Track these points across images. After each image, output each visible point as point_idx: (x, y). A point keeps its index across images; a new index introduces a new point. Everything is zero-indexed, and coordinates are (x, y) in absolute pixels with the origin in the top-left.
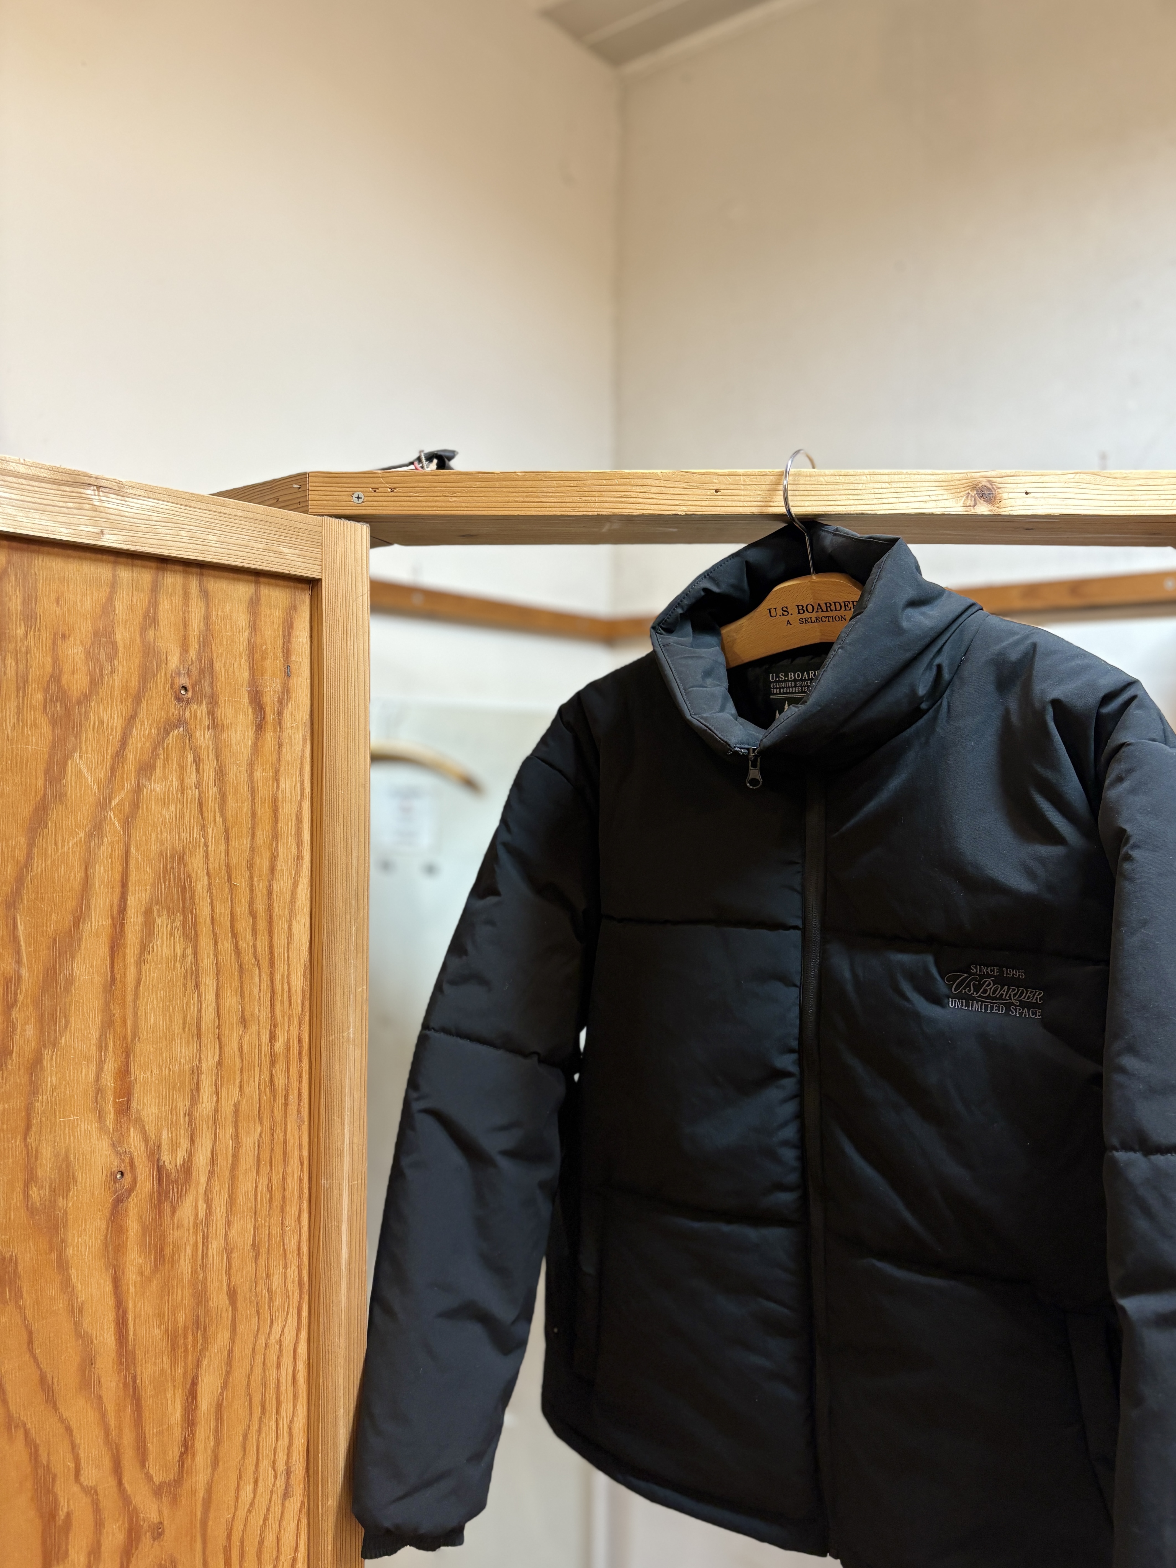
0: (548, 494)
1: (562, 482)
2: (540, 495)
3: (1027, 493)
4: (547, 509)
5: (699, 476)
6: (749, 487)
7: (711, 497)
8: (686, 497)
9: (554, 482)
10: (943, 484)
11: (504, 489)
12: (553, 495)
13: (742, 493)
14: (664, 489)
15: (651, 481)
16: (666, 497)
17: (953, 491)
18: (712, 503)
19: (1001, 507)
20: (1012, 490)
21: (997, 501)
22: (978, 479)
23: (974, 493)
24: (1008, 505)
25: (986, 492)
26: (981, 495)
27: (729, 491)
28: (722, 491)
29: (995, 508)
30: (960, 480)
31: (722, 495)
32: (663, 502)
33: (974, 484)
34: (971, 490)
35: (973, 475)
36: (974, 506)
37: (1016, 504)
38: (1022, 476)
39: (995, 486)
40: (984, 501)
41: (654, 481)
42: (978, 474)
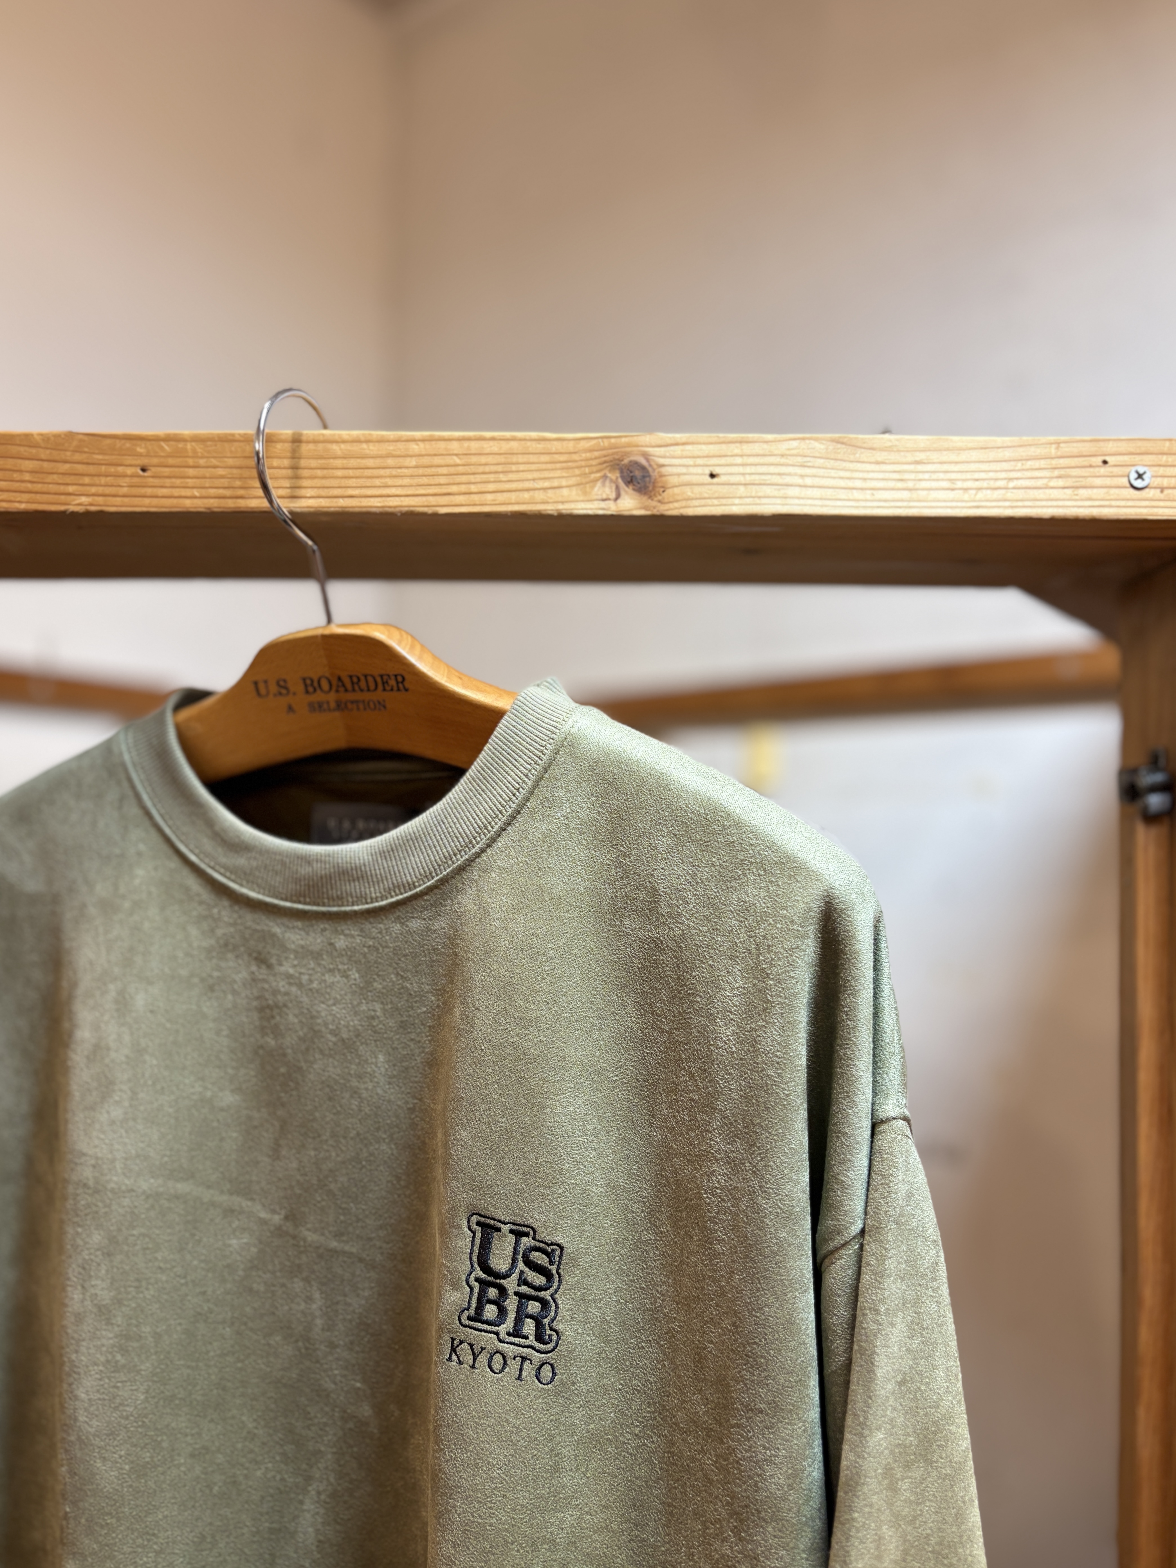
3: (712, 476)
5: (108, 441)
6: (202, 462)
7: (135, 480)
8: (87, 480)
13: (191, 472)
14: (46, 465)
15: (22, 449)
16: (50, 478)
17: (577, 472)
18: (135, 491)
19: (666, 500)
20: (684, 470)
21: (657, 489)
22: (623, 450)
23: (615, 475)
24: (679, 498)
25: (638, 474)
26: (629, 479)
27: (167, 470)
28: (153, 469)
29: (654, 503)
30: (591, 450)
31: (153, 477)
32: (45, 488)
33: (615, 459)
34: (610, 471)
35: (613, 440)
36: (616, 499)
37: (692, 495)
38: (704, 444)
39: (653, 460)
40: (634, 490)
41: (27, 449)
42: (623, 440)
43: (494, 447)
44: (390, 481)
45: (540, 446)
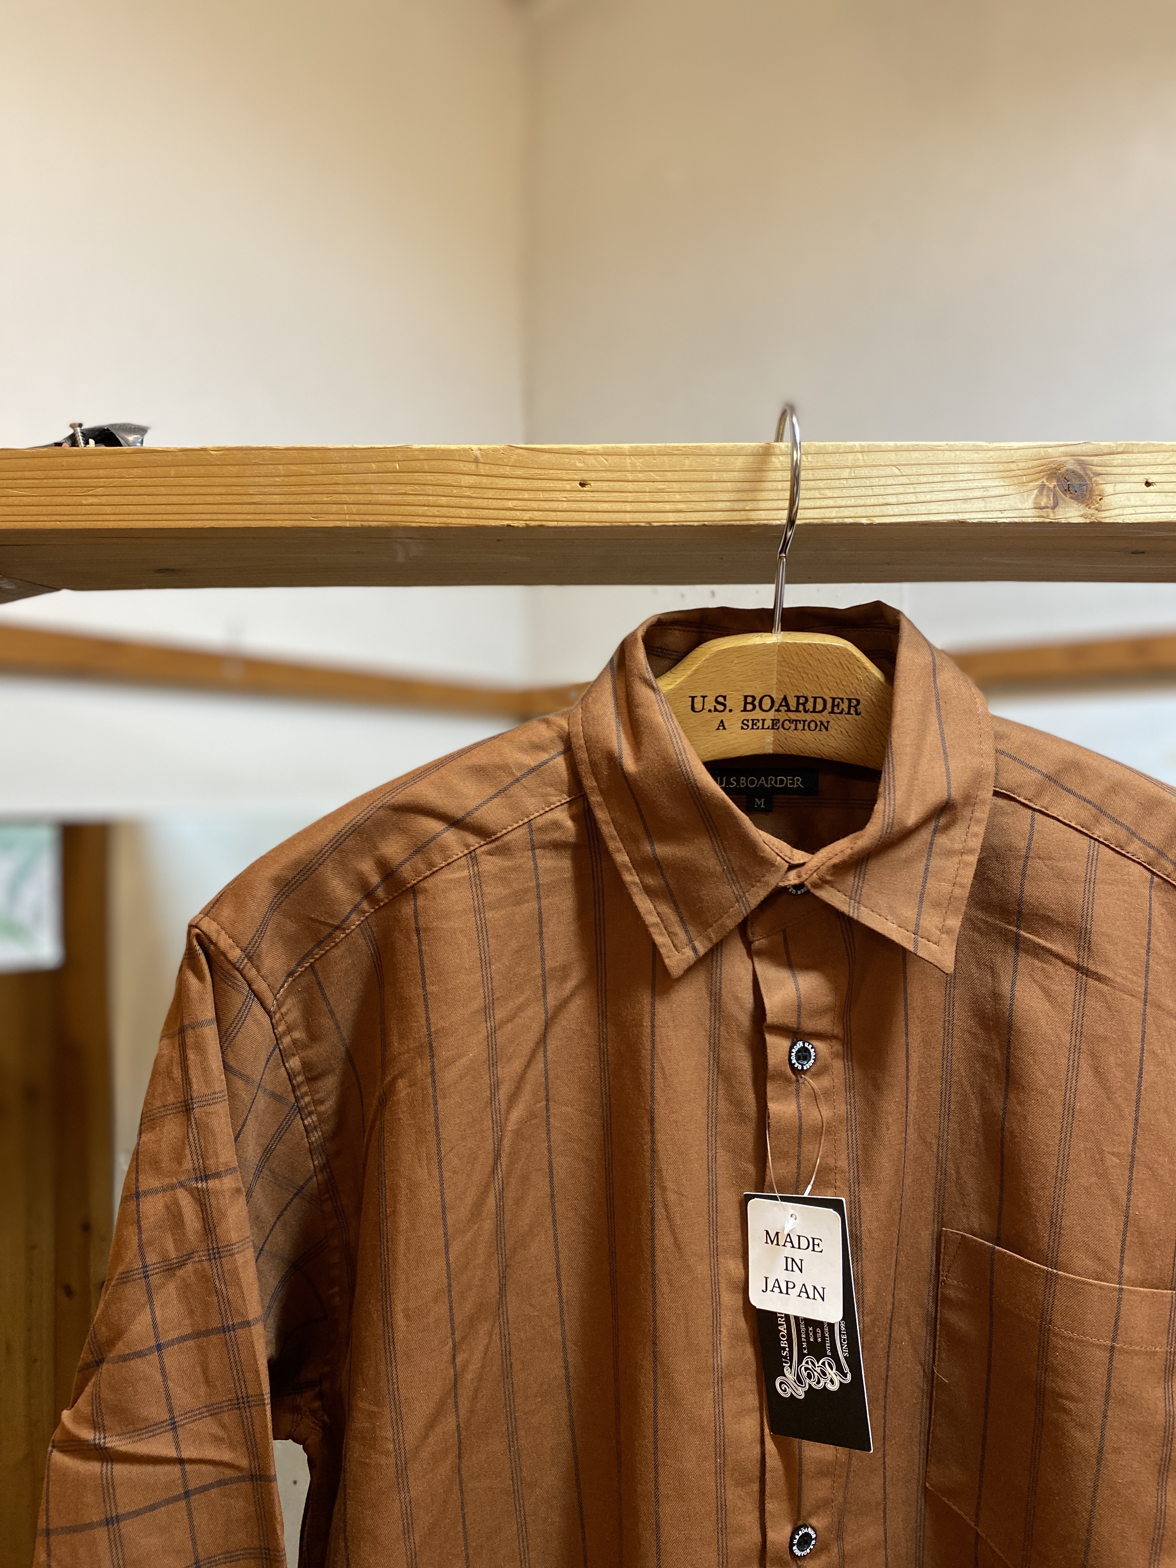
0: (266, 490)
1: (294, 468)
2: (251, 490)
3: (1148, 484)
4: (267, 517)
5: (547, 456)
6: (641, 476)
7: (572, 495)
8: (526, 495)
9: (280, 467)
10: (996, 467)
11: (185, 481)
12: (278, 490)
13: (630, 486)
14: (485, 480)
15: (461, 465)
16: (491, 494)
17: (1016, 480)
18: (574, 506)
19: (1103, 508)
20: (1120, 478)
21: (1094, 497)
22: (1059, 459)
23: (1052, 484)
24: (1116, 506)
25: (1075, 482)
26: (1066, 488)
27: (607, 484)
28: (592, 483)
29: (1092, 511)
30: (1026, 460)
31: (592, 492)
32: (485, 503)
33: (1051, 469)
34: (1047, 479)
35: (1050, 450)
36: (1054, 508)
37: (1128, 503)
38: (1139, 453)
39: (1091, 470)
40: (1071, 498)
41: (466, 464)
42: (1060, 449)
43: (931, 457)
44: (829, 493)
45: (975, 456)
